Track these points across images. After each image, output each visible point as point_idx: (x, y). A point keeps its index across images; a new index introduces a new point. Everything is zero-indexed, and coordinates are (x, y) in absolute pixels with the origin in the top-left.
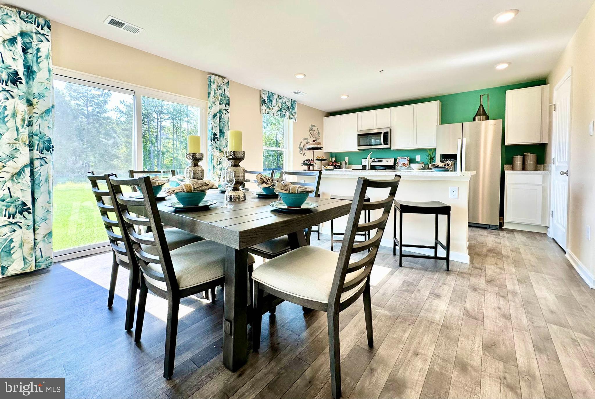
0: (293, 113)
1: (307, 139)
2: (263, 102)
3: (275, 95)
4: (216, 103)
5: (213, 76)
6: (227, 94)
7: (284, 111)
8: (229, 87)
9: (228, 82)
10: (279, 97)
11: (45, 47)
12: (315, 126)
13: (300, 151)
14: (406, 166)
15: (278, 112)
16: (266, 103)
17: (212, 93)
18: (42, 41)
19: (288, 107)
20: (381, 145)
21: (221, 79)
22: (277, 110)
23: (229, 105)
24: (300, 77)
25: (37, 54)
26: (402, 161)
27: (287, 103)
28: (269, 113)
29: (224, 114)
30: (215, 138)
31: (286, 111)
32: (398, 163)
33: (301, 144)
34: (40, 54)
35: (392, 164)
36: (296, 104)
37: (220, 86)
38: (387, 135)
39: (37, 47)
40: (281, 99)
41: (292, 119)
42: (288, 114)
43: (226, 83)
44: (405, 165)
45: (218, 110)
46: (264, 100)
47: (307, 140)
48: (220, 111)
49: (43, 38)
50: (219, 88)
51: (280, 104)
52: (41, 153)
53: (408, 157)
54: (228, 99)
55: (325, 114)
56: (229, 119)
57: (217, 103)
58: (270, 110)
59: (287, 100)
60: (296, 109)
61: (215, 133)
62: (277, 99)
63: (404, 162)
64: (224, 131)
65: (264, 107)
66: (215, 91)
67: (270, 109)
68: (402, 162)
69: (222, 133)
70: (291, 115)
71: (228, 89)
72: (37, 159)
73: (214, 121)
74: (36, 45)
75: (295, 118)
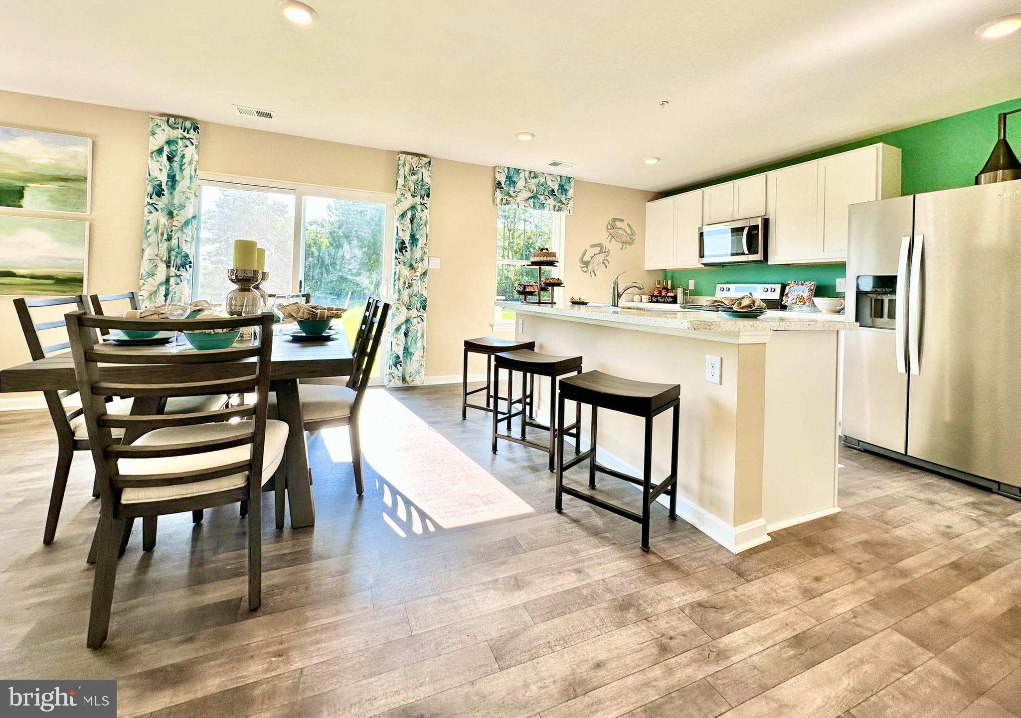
0: (563, 200)
1: (600, 245)
2: (499, 185)
3: (523, 173)
4: (406, 196)
5: (403, 157)
6: (427, 179)
7: (542, 198)
8: (430, 169)
9: (429, 162)
10: (532, 175)
11: (190, 152)
12: (622, 220)
13: (582, 268)
14: (805, 302)
15: (528, 200)
16: (502, 188)
17: (401, 181)
18: (187, 146)
19: (553, 191)
20: (743, 254)
21: (416, 158)
22: (528, 197)
23: (428, 196)
24: (527, 138)
25: (182, 161)
26: (797, 291)
27: (550, 183)
28: (508, 203)
29: (419, 211)
30: (402, 248)
31: (547, 198)
32: (787, 295)
33: (584, 254)
34: (184, 161)
35: (776, 296)
36: (572, 184)
37: (415, 169)
38: (756, 232)
39: (183, 153)
40: (535, 177)
41: (560, 210)
42: (551, 202)
43: (426, 164)
44: (802, 300)
45: (409, 206)
46: (499, 183)
47: (602, 247)
48: (413, 208)
49: (188, 143)
50: (413, 173)
51: (534, 187)
52: (178, 270)
53: (813, 283)
54: (427, 187)
55: (650, 196)
56: (428, 218)
57: (409, 195)
58: (511, 199)
59: (549, 179)
60: (571, 193)
61: (403, 240)
62: (526, 179)
63: (801, 294)
64: (418, 236)
65: (499, 194)
66: (405, 177)
67: (511, 196)
68: (796, 294)
69: (414, 239)
70: (559, 204)
71: (429, 172)
72: (172, 276)
73: (402, 222)
74: (182, 151)
75: (569, 208)
